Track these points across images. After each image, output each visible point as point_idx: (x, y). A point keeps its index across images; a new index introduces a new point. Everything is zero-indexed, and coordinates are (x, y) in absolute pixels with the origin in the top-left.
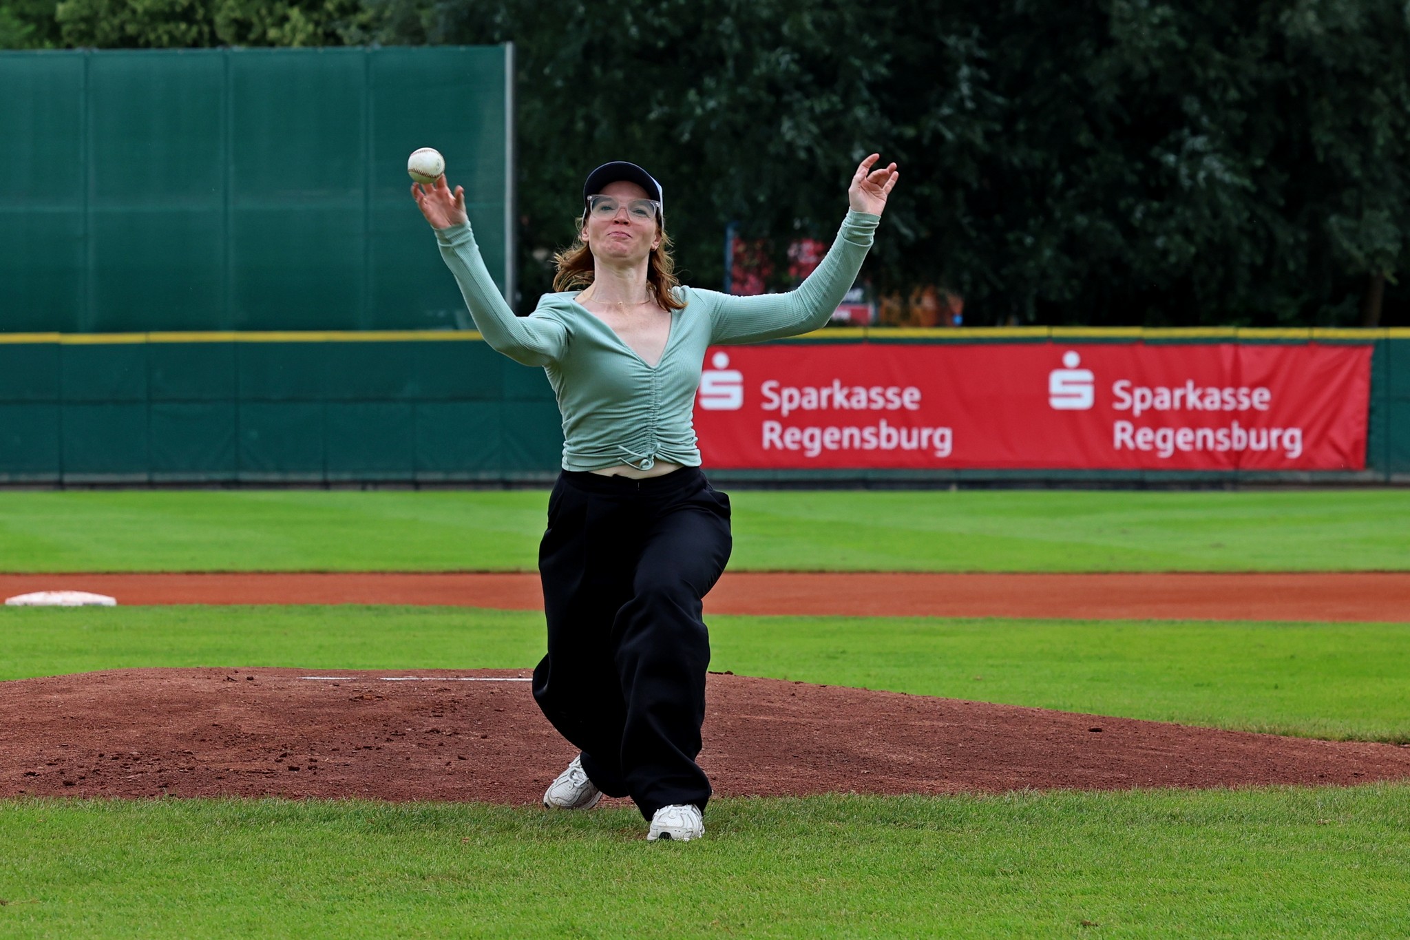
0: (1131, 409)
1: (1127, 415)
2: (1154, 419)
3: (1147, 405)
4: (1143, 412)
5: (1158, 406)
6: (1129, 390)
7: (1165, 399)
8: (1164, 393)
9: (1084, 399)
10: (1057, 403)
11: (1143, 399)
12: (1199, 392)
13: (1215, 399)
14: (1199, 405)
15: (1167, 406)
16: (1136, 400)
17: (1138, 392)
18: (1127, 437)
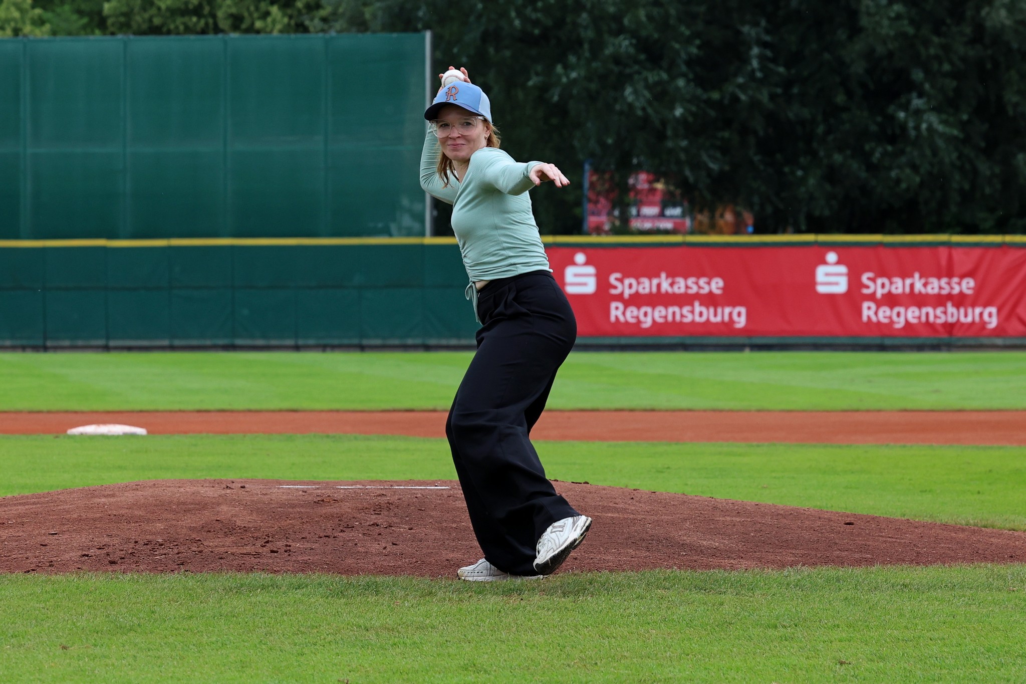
0: (874, 293)
1: (872, 297)
2: (891, 300)
3: (886, 290)
4: (883, 295)
5: (894, 291)
6: (873, 280)
7: (899, 286)
8: (898, 281)
9: (840, 286)
10: (821, 289)
11: (883, 286)
12: (923, 281)
13: (935, 286)
14: (923, 291)
15: (900, 291)
16: (878, 287)
17: (879, 281)
18: (871, 313)
